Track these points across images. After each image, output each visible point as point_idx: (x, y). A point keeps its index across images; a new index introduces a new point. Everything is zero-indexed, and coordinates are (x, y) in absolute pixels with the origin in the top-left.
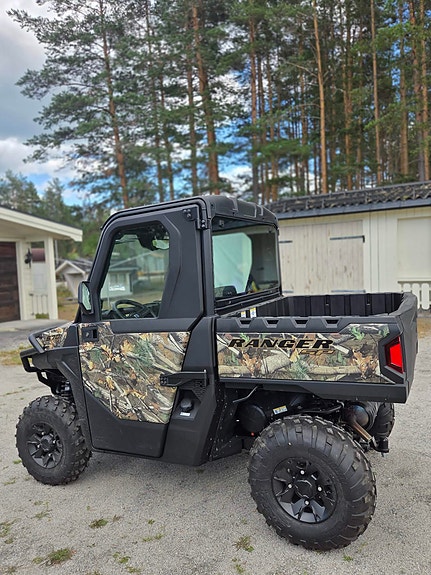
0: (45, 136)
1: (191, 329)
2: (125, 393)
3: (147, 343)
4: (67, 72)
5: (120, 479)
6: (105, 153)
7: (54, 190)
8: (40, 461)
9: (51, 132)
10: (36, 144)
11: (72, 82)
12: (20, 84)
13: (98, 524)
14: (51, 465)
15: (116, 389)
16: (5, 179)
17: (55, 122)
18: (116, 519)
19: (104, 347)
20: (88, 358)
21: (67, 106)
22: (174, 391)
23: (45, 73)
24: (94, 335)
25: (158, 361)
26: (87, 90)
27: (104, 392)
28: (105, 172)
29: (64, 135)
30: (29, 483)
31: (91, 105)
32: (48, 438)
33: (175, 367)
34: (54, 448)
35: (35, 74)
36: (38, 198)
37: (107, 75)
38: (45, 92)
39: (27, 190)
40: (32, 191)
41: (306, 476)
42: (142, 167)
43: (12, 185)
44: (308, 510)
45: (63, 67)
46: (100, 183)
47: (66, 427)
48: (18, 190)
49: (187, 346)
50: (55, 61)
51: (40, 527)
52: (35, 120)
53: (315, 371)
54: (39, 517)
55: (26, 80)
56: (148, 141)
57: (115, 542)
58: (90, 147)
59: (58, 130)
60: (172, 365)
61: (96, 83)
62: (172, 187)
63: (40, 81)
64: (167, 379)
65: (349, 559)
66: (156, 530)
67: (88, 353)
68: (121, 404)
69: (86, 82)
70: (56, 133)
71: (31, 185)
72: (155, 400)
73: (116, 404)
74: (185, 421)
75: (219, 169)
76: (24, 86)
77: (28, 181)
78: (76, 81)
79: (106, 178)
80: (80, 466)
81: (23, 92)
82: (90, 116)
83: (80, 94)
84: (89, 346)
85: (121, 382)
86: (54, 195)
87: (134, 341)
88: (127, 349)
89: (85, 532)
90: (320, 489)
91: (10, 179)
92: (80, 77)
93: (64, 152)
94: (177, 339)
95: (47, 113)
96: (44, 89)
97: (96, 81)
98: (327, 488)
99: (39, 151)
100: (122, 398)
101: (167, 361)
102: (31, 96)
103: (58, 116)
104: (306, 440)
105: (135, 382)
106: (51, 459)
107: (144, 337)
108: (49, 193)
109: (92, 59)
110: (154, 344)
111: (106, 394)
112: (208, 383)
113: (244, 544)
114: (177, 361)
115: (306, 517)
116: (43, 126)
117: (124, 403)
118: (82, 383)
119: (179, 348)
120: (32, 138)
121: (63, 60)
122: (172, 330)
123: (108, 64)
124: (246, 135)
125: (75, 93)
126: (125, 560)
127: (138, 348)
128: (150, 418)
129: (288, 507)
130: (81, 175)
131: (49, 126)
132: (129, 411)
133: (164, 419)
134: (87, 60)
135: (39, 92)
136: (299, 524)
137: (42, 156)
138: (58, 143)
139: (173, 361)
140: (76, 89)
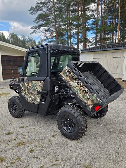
0: (36, 26)
1: (44, 80)
2: (30, 96)
3: (34, 83)
4: (42, 7)
5: (32, 118)
6: (52, 31)
7: (40, 42)
8: (13, 112)
9: (37, 25)
10: (34, 28)
11: (44, 10)
12: (29, 11)
13: (22, 127)
14: (15, 113)
15: (28, 95)
16: (27, 39)
17: (39, 22)
18: (26, 127)
19: (25, 84)
20: (22, 86)
21: (42, 17)
22: (40, 96)
23: (36, 7)
24: (23, 81)
25: (37, 88)
26: (48, 12)
27: (25, 95)
28: (52, 36)
29: (41, 25)
30: (11, 117)
31: (48, 16)
32: (15, 106)
33: (40, 90)
34: (16, 109)
35: (33, 7)
36: (36, 44)
37: (53, 7)
38: (36, 13)
39: (33, 42)
40: (34, 42)
41: (70, 120)
42: (63, 35)
43: (29, 40)
44: (69, 129)
45: (41, 5)
46: (50, 40)
47: (18, 104)
48: (31, 42)
49: (43, 85)
50: (39, 4)
51: (9, 127)
52: (33, 21)
53: (79, 94)
54: (9, 124)
55: (31, 9)
56: (65, 27)
57: (24, 132)
58: (48, 29)
59: (39, 24)
60: (40, 89)
61: (50, 10)
62: (71, 41)
63: (35, 10)
64: (39, 93)
65: (78, 143)
66: (34, 130)
67: (22, 85)
68: (29, 99)
69: (47, 9)
70: (39, 25)
71: (34, 40)
72: (36, 98)
73: (28, 99)
74: (43, 104)
75: (87, 35)
76: (30, 11)
77: (33, 39)
78: (45, 9)
79: (53, 38)
80: (21, 113)
81: (30, 13)
82: (48, 20)
83: (46, 13)
84: (22, 83)
85: (29, 93)
86: (40, 43)
87: (32, 83)
88: (30, 84)
89: (18, 129)
90: (72, 124)
91: (29, 39)
92: (46, 8)
93: (41, 31)
94: (41, 83)
95: (37, 19)
96: (36, 12)
97: (50, 9)
98: (74, 124)
99: (34, 31)
100: (29, 97)
101: (39, 88)
102: (32, 14)
103: (39, 20)
104: (69, 111)
105: (32, 93)
106: (15, 111)
107: (34, 82)
108: (39, 43)
109: (50, 2)
110: (36, 84)
111: (26, 96)
112: (48, 95)
113: (54, 136)
114: (41, 88)
115: (69, 131)
116: (35, 23)
117: (30, 98)
118: (21, 93)
119: (41, 85)
120: (32, 27)
121: (41, 3)
122: (40, 80)
123: (54, 3)
124: (94, 25)
125: (44, 13)
126: (24, 136)
127: (33, 85)
128: (35, 103)
129: (65, 128)
130: (45, 37)
131: (37, 23)
132: (31, 100)
133: (38, 103)
134: (48, 3)
135: (34, 13)
136: (67, 132)
137: (35, 32)
138: (39, 28)
139: (40, 88)
140: (45, 12)
